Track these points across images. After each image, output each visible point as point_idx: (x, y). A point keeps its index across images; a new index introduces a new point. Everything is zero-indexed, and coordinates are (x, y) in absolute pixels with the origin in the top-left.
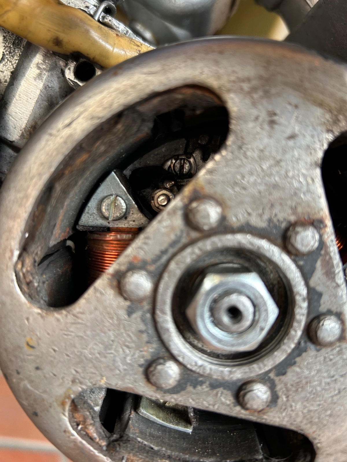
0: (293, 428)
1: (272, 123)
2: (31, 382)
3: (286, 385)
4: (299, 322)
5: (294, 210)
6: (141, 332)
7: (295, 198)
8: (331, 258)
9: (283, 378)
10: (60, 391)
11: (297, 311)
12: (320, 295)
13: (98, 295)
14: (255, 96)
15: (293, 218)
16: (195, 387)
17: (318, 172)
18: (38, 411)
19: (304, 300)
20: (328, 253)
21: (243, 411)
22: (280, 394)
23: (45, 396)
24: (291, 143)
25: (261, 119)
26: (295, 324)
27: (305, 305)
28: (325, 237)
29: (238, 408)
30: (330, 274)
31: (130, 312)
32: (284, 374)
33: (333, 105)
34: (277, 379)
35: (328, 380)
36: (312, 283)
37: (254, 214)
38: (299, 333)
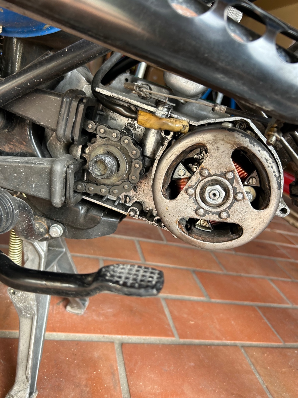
0: (235, 223)
1: (218, 149)
2: (168, 218)
3: (231, 212)
4: (231, 195)
5: (226, 169)
6: (193, 202)
7: (226, 166)
8: (237, 179)
9: (230, 210)
10: (175, 220)
11: (231, 193)
12: (236, 188)
13: (182, 195)
14: (213, 144)
15: (226, 171)
16: (208, 215)
17: (231, 159)
18: (170, 225)
19: (232, 190)
20: (236, 178)
21: (221, 220)
22: (230, 214)
23: (172, 221)
24: (223, 153)
25: (215, 149)
26: (230, 196)
27: (232, 191)
28: (235, 174)
29: (220, 219)
30: (238, 183)
31: (190, 198)
32: (230, 209)
33: (232, 143)
34: (229, 210)
35: (242, 209)
36: (234, 186)
37: (217, 171)
38: (232, 198)
